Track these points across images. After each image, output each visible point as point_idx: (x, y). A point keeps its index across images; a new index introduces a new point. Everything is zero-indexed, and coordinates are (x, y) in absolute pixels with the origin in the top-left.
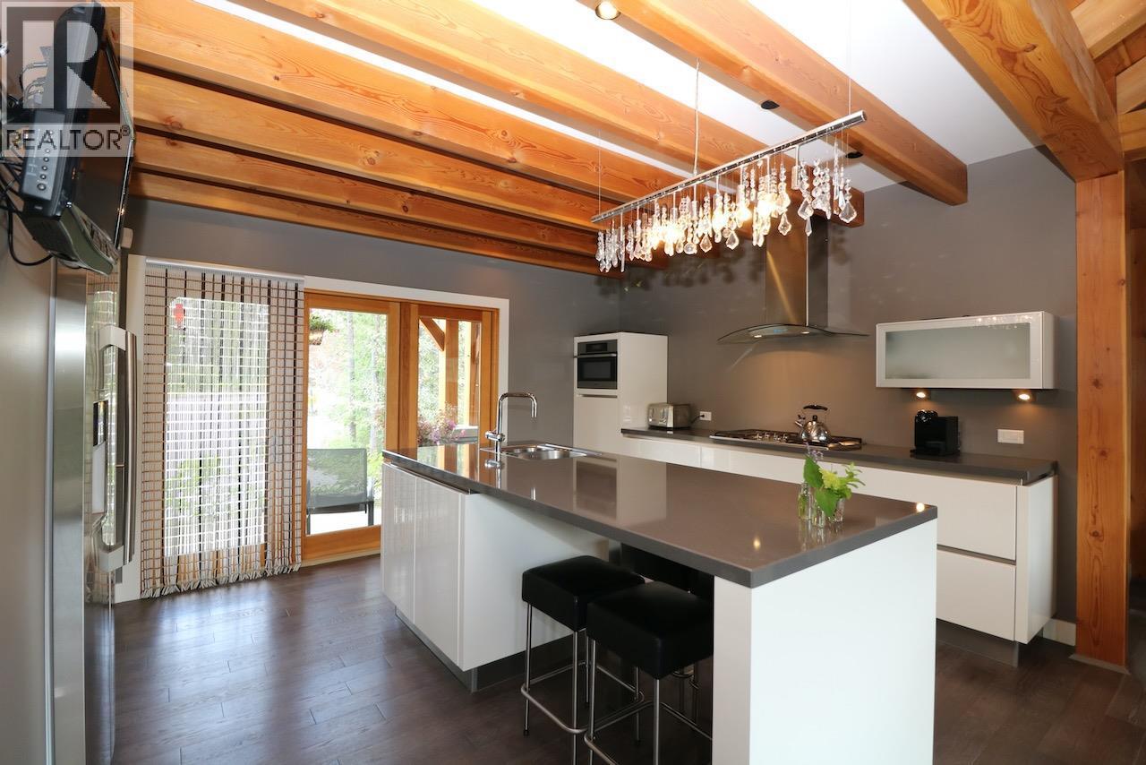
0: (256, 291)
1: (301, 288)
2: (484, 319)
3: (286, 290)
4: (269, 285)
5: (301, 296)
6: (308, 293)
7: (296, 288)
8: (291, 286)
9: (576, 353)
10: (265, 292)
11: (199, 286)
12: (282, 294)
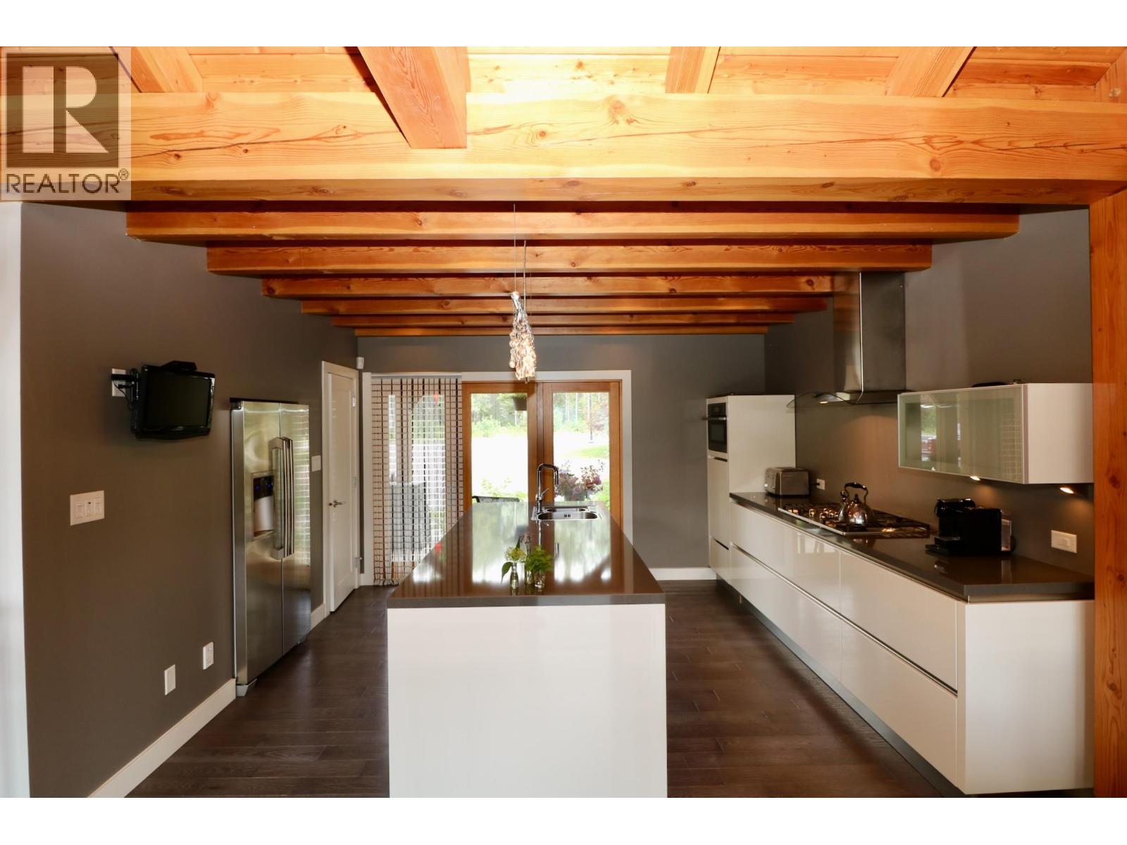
0: (431, 387)
1: (460, 381)
2: (611, 389)
3: (450, 384)
4: (440, 382)
5: (460, 387)
6: (464, 383)
7: (457, 382)
8: (453, 381)
9: (707, 416)
10: (437, 387)
11: (399, 387)
12: (448, 387)
